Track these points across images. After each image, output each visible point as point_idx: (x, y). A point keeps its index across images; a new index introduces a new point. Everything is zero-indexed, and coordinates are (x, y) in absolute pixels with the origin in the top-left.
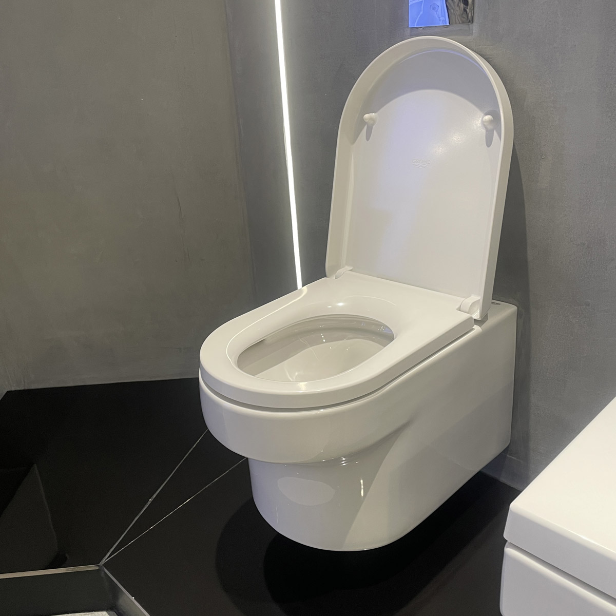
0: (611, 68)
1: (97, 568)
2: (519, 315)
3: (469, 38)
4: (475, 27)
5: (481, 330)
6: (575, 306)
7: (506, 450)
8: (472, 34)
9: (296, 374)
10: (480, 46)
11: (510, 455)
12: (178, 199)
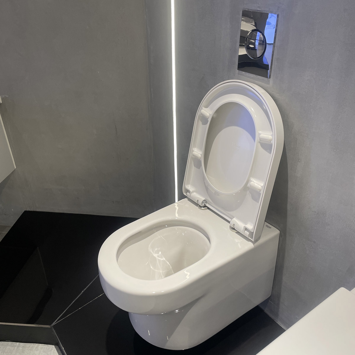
0: (338, 127)
1: (50, 327)
2: (281, 235)
3: (268, 85)
4: (271, 80)
5: (254, 246)
6: (308, 241)
7: (269, 298)
8: (269, 84)
9: (156, 249)
10: (273, 91)
11: (271, 301)
12: (116, 127)
